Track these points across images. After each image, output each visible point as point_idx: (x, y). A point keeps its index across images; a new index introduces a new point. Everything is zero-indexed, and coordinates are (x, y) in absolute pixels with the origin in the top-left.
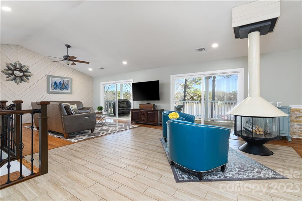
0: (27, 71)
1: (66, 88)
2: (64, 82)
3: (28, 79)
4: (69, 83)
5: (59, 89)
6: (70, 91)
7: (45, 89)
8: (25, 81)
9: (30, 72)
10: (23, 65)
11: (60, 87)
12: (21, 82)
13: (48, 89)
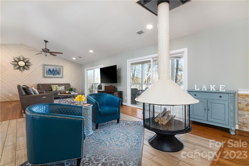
0: (28, 62)
1: (58, 73)
2: (56, 69)
3: (29, 68)
4: (61, 70)
5: (52, 74)
6: (61, 76)
7: (42, 74)
8: (26, 69)
9: (30, 63)
10: (25, 58)
11: (53, 73)
12: (23, 70)
13: (44, 75)
